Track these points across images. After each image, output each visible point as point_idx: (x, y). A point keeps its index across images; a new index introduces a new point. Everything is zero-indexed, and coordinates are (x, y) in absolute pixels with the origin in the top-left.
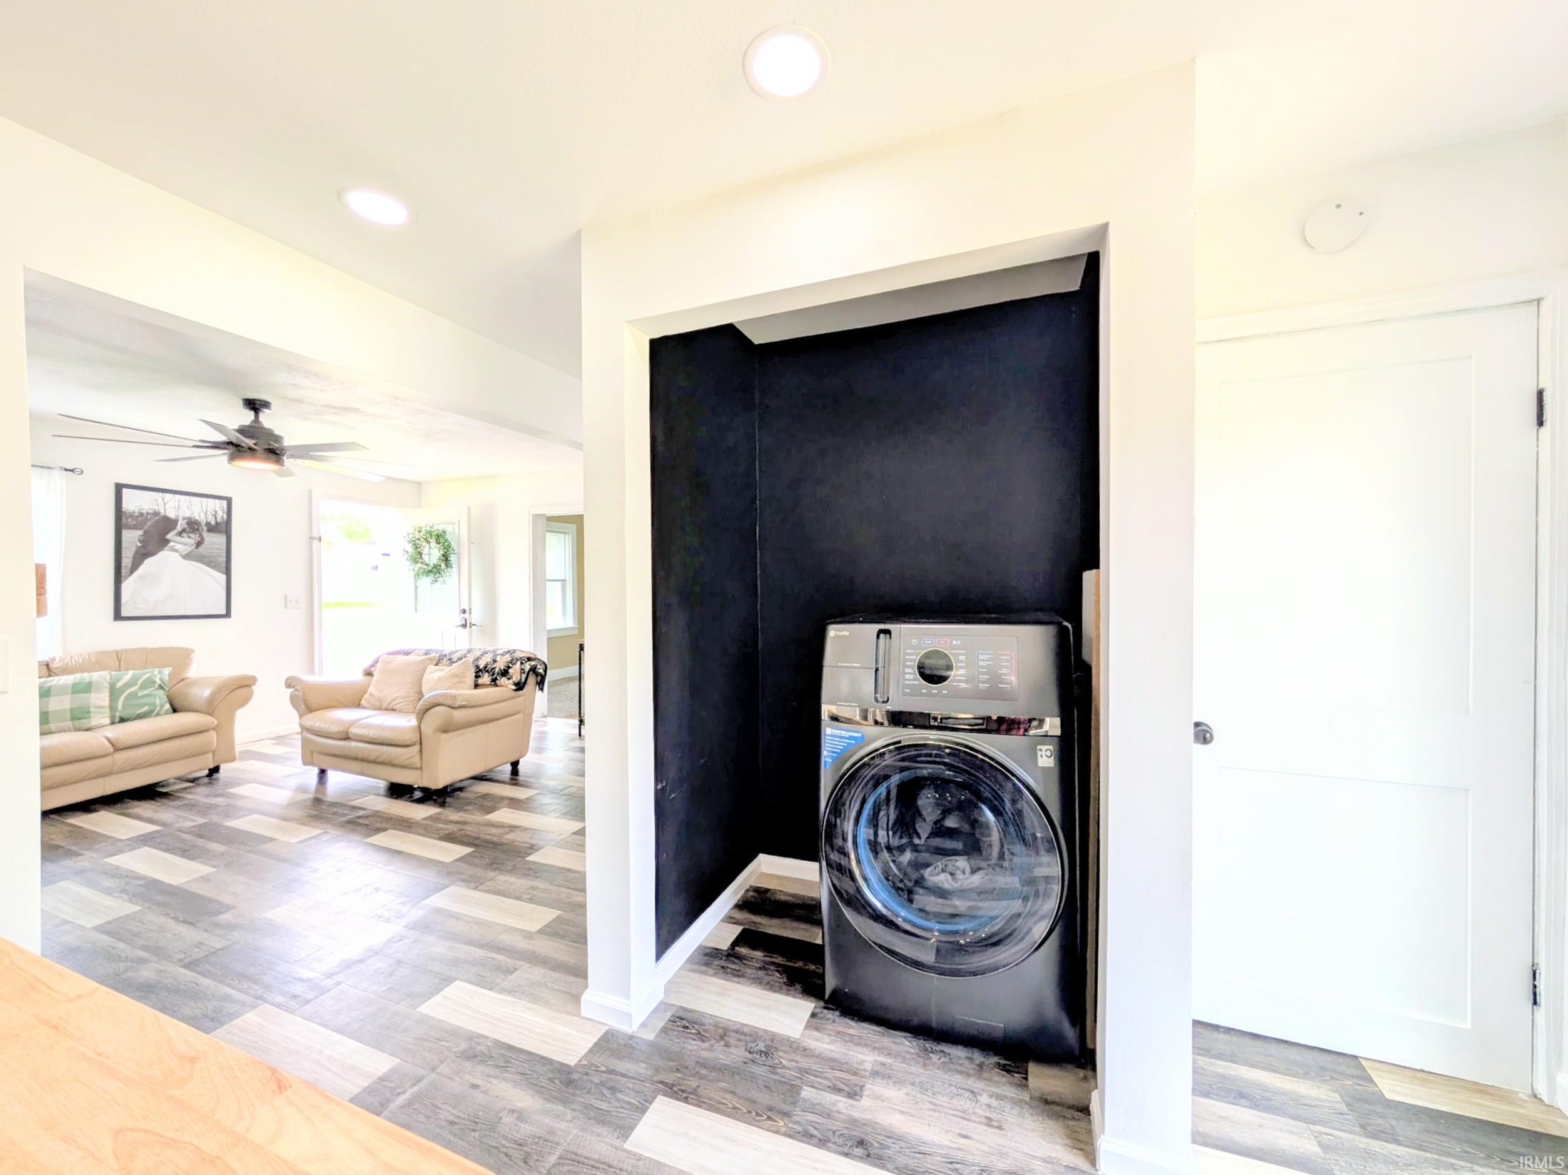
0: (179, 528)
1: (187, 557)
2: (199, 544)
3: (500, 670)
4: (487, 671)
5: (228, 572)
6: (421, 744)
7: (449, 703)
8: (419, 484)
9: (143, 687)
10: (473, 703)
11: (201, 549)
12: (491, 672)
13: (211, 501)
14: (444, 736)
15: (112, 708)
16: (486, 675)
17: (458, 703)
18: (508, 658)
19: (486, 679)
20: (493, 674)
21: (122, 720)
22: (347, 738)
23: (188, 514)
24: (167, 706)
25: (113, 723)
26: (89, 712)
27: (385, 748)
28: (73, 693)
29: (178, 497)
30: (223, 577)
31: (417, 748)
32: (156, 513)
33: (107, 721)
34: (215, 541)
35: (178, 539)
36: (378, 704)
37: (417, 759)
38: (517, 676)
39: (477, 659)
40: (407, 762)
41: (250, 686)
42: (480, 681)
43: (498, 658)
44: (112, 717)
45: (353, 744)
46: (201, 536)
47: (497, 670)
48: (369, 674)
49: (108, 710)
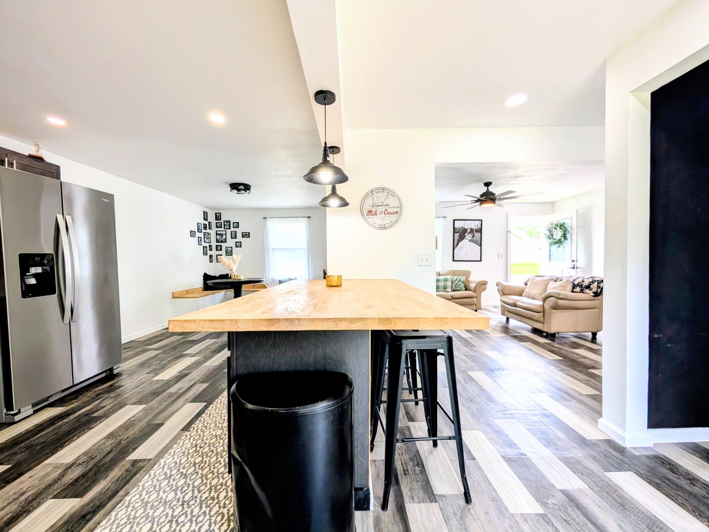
0: (468, 232)
1: (470, 241)
2: (473, 236)
3: (586, 285)
4: (579, 286)
5: (481, 246)
6: (544, 312)
7: (557, 296)
8: (553, 203)
9: (459, 282)
10: (568, 298)
11: (474, 238)
12: (581, 286)
13: (477, 221)
14: (554, 311)
15: (452, 287)
16: (578, 287)
17: (561, 297)
18: (591, 280)
19: (578, 289)
20: (582, 287)
21: (454, 291)
22: (516, 306)
23: (470, 227)
24: (464, 289)
25: (452, 291)
26: (447, 287)
27: (529, 312)
28: (444, 281)
29: (468, 221)
30: (479, 247)
31: (542, 314)
32: (463, 227)
33: (451, 290)
34: (477, 235)
35: (468, 235)
36: (529, 296)
37: (542, 319)
38: (595, 289)
39: (575, 280)
40: (538, 319)
41: (485, 284)
42: (575, 290)
43: (585, 280)
44: (452, 289)
45: (518, 309)
46: (474, 234)
47: (584, 286)
48: (526, 284)
49: (451, 287)
